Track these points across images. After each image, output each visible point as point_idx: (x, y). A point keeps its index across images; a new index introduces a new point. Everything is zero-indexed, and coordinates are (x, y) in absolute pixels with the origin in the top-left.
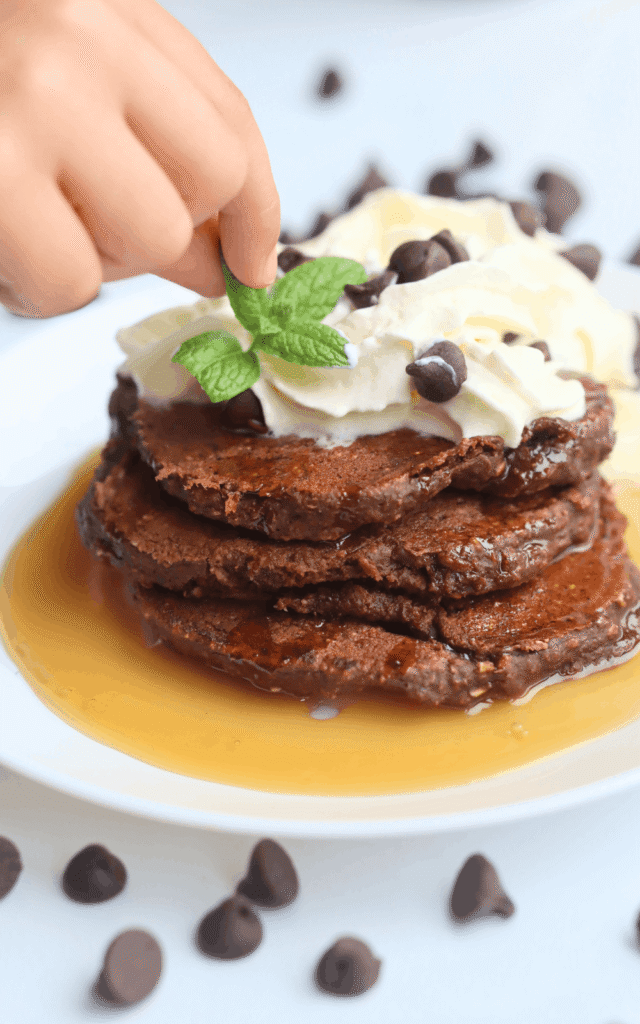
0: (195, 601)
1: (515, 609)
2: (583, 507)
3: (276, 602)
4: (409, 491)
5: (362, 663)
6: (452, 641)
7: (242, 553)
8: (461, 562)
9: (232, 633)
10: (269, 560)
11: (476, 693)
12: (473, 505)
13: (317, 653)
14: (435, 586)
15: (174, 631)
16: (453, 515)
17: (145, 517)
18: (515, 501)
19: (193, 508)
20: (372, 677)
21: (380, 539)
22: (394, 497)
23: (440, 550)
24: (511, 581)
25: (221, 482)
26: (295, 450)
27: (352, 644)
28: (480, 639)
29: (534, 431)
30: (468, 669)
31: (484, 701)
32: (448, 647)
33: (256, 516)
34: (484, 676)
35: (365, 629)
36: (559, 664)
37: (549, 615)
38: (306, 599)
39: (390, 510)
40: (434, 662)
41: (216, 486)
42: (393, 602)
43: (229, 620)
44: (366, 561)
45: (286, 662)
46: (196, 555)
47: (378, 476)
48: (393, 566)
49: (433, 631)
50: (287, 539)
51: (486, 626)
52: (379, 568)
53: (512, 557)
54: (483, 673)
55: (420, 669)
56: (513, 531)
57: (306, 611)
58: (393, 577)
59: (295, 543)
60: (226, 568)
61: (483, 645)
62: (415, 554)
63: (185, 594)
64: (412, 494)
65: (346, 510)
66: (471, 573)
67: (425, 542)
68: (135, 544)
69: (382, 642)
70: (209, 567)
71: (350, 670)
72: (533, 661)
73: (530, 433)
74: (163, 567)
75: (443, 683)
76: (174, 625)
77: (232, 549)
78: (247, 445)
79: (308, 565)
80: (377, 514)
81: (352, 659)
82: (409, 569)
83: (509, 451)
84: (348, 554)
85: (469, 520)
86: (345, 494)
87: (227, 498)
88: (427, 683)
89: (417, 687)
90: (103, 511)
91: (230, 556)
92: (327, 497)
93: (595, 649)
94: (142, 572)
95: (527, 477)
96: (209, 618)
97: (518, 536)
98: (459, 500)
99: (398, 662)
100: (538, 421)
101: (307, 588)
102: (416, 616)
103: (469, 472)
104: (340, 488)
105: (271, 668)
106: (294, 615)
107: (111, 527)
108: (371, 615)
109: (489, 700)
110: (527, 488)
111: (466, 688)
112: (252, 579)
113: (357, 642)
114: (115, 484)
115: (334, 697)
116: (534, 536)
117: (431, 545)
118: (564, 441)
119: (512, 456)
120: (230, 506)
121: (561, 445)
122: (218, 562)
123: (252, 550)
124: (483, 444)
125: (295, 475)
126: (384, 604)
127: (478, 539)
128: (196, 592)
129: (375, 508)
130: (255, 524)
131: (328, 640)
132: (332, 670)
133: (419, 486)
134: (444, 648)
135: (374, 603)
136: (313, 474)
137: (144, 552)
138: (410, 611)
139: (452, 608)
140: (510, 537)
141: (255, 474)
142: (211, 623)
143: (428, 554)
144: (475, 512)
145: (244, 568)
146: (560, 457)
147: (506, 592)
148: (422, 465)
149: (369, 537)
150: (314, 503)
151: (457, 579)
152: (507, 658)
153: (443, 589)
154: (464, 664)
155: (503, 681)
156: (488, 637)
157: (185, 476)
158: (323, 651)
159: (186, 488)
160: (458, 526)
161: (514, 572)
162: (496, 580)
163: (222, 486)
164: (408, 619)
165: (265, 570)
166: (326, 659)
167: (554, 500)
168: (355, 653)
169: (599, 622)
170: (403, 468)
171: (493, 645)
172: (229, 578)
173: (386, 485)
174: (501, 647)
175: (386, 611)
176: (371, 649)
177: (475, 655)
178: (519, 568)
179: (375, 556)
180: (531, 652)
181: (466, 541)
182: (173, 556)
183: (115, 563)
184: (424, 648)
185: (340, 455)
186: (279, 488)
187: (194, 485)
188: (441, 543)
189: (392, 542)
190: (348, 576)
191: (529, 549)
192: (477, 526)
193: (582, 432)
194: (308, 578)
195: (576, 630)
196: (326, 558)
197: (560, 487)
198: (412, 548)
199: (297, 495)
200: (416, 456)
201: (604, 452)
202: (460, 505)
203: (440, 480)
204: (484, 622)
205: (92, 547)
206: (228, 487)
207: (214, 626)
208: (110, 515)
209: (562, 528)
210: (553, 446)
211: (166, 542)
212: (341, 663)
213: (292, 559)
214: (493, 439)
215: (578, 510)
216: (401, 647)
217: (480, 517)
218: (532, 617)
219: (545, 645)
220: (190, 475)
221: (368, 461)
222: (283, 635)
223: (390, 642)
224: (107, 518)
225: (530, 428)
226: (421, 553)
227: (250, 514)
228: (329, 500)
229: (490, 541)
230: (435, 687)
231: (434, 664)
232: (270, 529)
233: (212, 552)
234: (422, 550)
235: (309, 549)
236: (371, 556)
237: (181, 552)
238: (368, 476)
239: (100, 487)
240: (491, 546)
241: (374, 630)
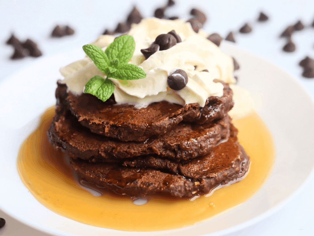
0: (93, 164)
1: (204, 163)
2: (225, 126)
3: (123, 163)
4: (169, 123)
5: (155, 184)
6: (185, 175)
7: (111, 146)
8: (187, 147)
9: (107, 175)
10: (121, 148)
11: (194, 193)
12: (189, 127)
13: (138, 181)
14: (178, 156)
15: (86, 175)
16: (182, 131)
17: (74, 134)
18: (202, 125)
19: (92, 131)
20: (158, 188)
21: (159, 140)
22: (164, 125)
23: (180, 143)
24: (203, 153)
25: (102, 121)
26: (127, 109)
27: (150, 177)
28: (194, 174)
29: (209, 101)
30: (191, 184)
31: (197, 195)
32: (184, 177)
33: (116, 133)
34: (197, 187)
35: (154, 172)
36: (221, 181)
37: (217, 164)
38: (134, 162)
39: (163, 130)
40: (179, 183)
41: (101, 123)
42: (164, 162)
43: (106, 170)
44: (155, 148)
45: (128, 184)
46: (94, 147)
47: (158, 118)
48: (164, 149)
49: (177, 171)
50: (127, 141)
51: (196, 169)
52: (159, 150)
53: (203, 145)
54: (196, 186)
55: (175, 185)
56: (203, 135)
57: (134, 166)
58: (164, 153)
59: (129, 142)
60: (105, 151)
61: (195, 176)
62: (171, 145)
63: (89, 161)
64: (170, 124)
65: (148, 130)
66: (190, 151)
67: (174, 141)
68: (71, 144)
69: (161, 176)
70: (99, 151)
71: (151, 187)
72: (212, 181)
73: (208, 102)
74: (82, 152)
75: (183, 189)
76: (87, 172)
77: (107, 145)
78: (109, 108)
79: (134, 150)
80: (158, 131)
81: (151, 183)
82: (169, 150)
83: (201, 108)
84: (148, 146)
85: (188, 132)
86: (147, 125)
87: (105, 127)
88: (177, 190)
89: (174, 191)
90: (58, 132)
91: (106, 147)
92: (141, 126)
93: (232, 175)
94: (74, 154)
95: (207, 117)
96: (99, 170)
97: (205, 137)
98: (184, 125)
99: (167, 183)
100: (210, 98)
101: (134, 158)
102: (172, 166)
103: (188, 116)
104: (145, 123)
105: (123, 187)
106: (129, 168)
107: (62, 138)
108: (156, 167)
109: (198, 195)
110: (207, 120)
111: (190, 191)
112: (114, 155)
113: (152, 176)
114: (62, 122)
115: (145, 196)
116: (210, 137)
117: (176, 142)
118: (219, 104)
119: (201, 110)
120: (107, 130)
121: (218, 105)
122: (102, 149)
123: (114, 145)
124: (193, 106)
125: (128, 118)
126: (161, 162)
127: (192, 139)
128: (93, 160)
129: (158, 129)
130: (115, 136)
131: (142, 176)
132: (144, 187)
133: (172, 121)
134: (182, 177)
135: (157, 162)
136: (135, 118)
137: (74, 147)
138: (170, 165)
139: (183, 163)
140: (203, 138)
141: (114, 118)
142: (100, 171)
143: (176, 145)
144: (190, 129)
145: (112, 151)
146: (218, 110)
147: (202, 157)
148: (173, 114)
149: (155, 139)
150: (136, 128)
151: (186, 153)
152: (204, 180)
153: (181, 157)
154: (189, 183)
155: (203, 188)
156: (197, 173)
157: (89, 119)
158: (141, 180)
159: (90, 124)
160: (185, 135)
161: (204, 150)
162: (198, 153)
163: (103, 123)
164: (169, 168)
165: (119, 152)
166: (142, 183)
167: (215, 124)
168: (152, 180)
169: (233, 166)
170: (166, 115)
171: (199, 176)
172: (106, 155)
173: (161, 121)
174: (202, 176)
175: (162, 165)
176: (157, 179)
177: (193, 180)
178: (206, 148)
179: (157, 146)
180: (212, 178)
181: (188, 140)
182: (85, 148)
183: (63, 151)
184: (175, 178)
185: (143, 111)
186: (124, 123)
187: (93, 123)
188: (180, 141)
189: (163, 141)
190: (148, 153)
191: (209, 142)
192: (191, 134)
193: (224, 101)
194: (135, 154)
195: (226, 169)
196: (141, 147)
197: (218, 120)
198: (170, 143)
199: (130, 125)
200: (170, 111)
201: (231, 107)
202: (184, 127)
203: (179, 119)
204: (195, 168)
205: (54, 145)
206: (105, 123)
207: (101, 172)
208: (61, 134)
209: (219, 134)
210: (215, 106)
211: (82, 143)
212: (147, 184)
213: (129, 148)
214: (196, 104)
215: (223, 127)
216: (168, 178)
217: (191, 131)
218: (210, 165)
219: (216, 175)
220: (91, 119)
221: (154, 113)
222: (126, 175)
223: (164, 176)
224: (60, 135)
225: (208, 100)
226: (173, 145)
227: (113, 132)
228: (142, 127)
229: (196, 140)
230: (180, 191)
231: (180, 183)
232: (121, 138)
233: (100, 146)
234: (174, 144)
235: (134, 144)
236: (156, 146)
237: (88, 147)
238: (154, 118)
239: (57, 124)
240: (196, 141)
241: (157, 172)
